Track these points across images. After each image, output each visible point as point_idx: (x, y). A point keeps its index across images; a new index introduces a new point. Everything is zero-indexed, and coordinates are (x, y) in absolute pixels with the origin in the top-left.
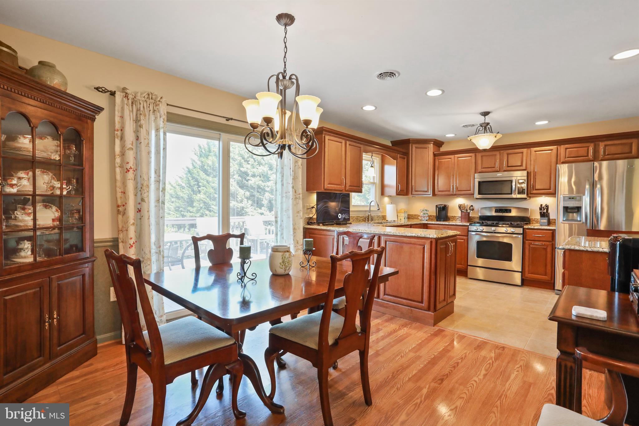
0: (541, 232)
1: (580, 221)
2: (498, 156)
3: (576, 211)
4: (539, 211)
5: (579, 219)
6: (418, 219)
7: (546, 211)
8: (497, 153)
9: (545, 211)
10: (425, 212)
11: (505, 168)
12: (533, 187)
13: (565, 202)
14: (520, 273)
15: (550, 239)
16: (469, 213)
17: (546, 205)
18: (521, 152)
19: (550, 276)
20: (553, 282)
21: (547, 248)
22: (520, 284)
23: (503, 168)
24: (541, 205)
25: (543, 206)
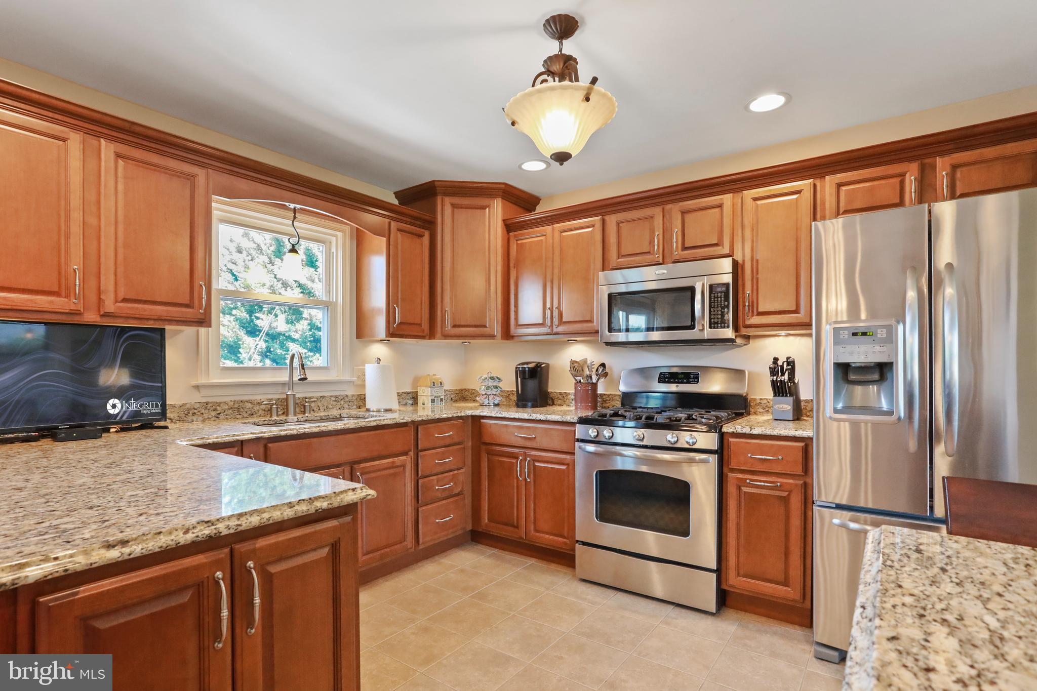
0: (772, 445)
1: (890, 413)
2: (658, 221)
3: (876, 376)
4: (767, 379)
5: (885, 406)
6: (475, 401)
7: (789, 379)
8: (657, 211)
9: (786, 377)
10: (491, 383)
11: (678, 253)
12: (752, 305)
13: (841, 349)
14: (715, 575)
15: (799, 470)
16: (594, 386)
17: (788, 358)
18: (717, 203)
19: (798, 587)
20: (809, 607)
21: (789, 495)
22: (713, 608)
23: (672, 253)
24: (776, 360)
25: (780, 363)
